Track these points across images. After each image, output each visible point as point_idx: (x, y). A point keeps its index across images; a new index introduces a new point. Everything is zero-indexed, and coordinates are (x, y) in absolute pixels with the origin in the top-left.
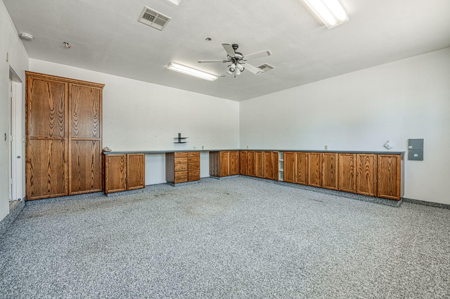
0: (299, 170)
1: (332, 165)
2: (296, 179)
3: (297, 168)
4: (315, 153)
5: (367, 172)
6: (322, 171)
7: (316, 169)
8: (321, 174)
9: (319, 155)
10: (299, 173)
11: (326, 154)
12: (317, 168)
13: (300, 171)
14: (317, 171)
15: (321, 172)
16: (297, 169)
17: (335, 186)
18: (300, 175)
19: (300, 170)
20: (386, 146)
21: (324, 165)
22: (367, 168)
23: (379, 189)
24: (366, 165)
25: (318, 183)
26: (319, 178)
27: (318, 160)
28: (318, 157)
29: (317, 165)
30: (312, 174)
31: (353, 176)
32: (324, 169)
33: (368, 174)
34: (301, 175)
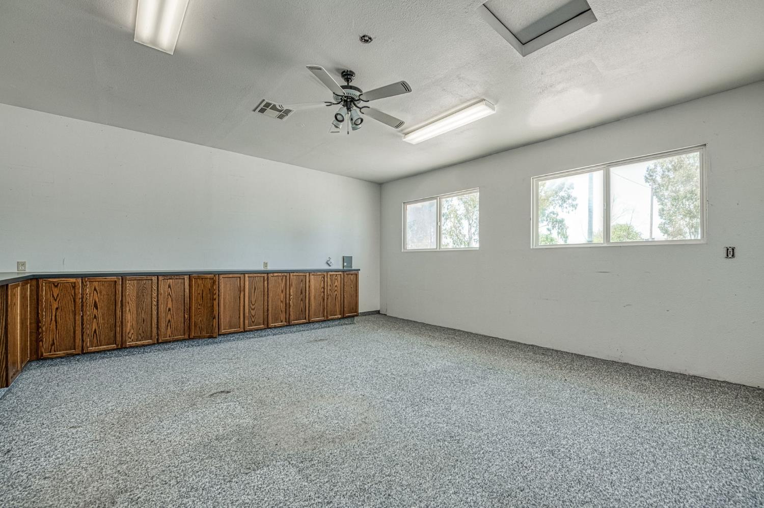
0: (251, 306)
1: (301, 290)
2: (247, 322)
3: (249, 302)
4: (280, 274)
5: (336, 292)
6: (290, 300)
7: (280, 298)
8: (287, 306)
9: (284, 277)
10: (252, 311)
11: (294, 274)
12: (282, 297)
13: (253, 307)
14: (282, 302)
15: (288, 302)
16: (249, 305)
17: (305, 317)
18: (254, 315)
19: (253, 305)
20: (329, 263)
21: (291, 291)
22: (336, 288)
23: (345, 309)
24: (335, 285)
25: (284, 320)
26: (286, 313)
27: (283, 285)
28: (284, 280)
29: (282, 292)
30: (274, 308)
31: (324, 300)
32: (292, 297)
33: (336, 295)
34: (256, 314)
